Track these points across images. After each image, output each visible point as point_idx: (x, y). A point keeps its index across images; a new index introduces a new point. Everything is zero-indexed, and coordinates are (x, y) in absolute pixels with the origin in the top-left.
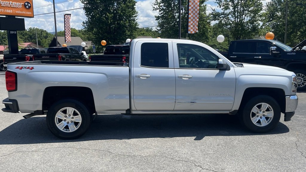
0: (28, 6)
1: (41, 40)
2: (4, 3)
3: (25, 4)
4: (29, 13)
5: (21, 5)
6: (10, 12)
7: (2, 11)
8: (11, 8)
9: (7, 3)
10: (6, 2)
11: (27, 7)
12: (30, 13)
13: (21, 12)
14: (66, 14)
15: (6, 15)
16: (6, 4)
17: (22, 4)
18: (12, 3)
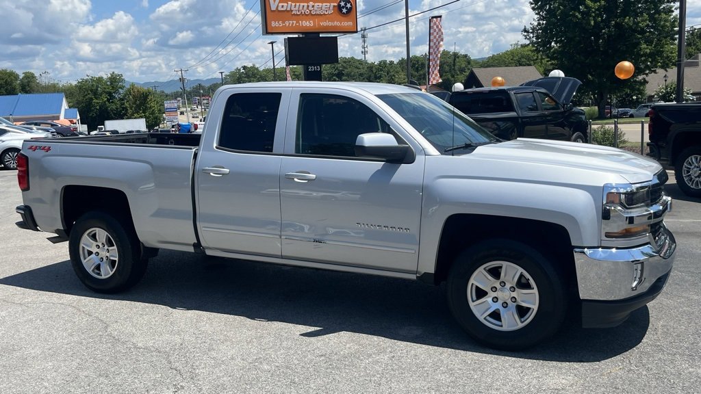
0: (347, 8)
1: (453, 79)
2: (297, 6)
3: (339, 5)
4: (347, 24)
5: (331, 8)
6: (308, 24)
7: (293, 23)
8: (311, 16)
9: (303, 6)
10: (302, 4)
11: (344, 10)
12: (350, 23)
13: (330, 24)
14: (433, 17)
15: (302, 33)
16: (301, 8)
17: (334, 6)
18: (313, 6)
